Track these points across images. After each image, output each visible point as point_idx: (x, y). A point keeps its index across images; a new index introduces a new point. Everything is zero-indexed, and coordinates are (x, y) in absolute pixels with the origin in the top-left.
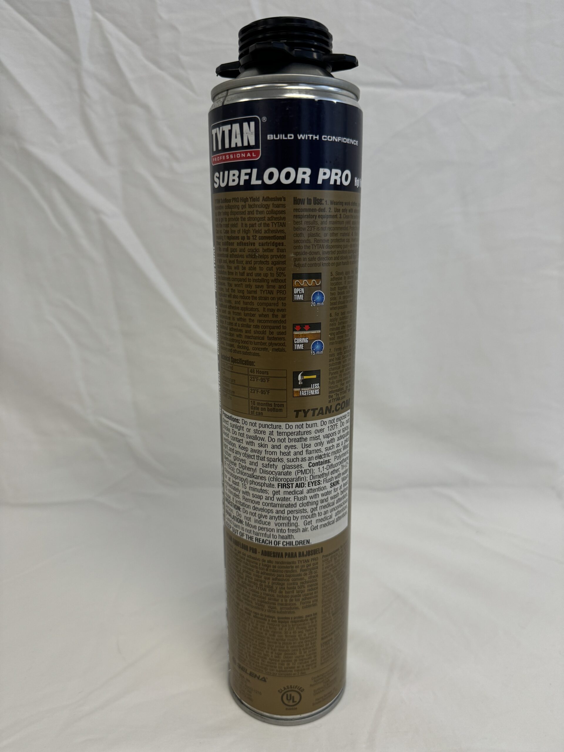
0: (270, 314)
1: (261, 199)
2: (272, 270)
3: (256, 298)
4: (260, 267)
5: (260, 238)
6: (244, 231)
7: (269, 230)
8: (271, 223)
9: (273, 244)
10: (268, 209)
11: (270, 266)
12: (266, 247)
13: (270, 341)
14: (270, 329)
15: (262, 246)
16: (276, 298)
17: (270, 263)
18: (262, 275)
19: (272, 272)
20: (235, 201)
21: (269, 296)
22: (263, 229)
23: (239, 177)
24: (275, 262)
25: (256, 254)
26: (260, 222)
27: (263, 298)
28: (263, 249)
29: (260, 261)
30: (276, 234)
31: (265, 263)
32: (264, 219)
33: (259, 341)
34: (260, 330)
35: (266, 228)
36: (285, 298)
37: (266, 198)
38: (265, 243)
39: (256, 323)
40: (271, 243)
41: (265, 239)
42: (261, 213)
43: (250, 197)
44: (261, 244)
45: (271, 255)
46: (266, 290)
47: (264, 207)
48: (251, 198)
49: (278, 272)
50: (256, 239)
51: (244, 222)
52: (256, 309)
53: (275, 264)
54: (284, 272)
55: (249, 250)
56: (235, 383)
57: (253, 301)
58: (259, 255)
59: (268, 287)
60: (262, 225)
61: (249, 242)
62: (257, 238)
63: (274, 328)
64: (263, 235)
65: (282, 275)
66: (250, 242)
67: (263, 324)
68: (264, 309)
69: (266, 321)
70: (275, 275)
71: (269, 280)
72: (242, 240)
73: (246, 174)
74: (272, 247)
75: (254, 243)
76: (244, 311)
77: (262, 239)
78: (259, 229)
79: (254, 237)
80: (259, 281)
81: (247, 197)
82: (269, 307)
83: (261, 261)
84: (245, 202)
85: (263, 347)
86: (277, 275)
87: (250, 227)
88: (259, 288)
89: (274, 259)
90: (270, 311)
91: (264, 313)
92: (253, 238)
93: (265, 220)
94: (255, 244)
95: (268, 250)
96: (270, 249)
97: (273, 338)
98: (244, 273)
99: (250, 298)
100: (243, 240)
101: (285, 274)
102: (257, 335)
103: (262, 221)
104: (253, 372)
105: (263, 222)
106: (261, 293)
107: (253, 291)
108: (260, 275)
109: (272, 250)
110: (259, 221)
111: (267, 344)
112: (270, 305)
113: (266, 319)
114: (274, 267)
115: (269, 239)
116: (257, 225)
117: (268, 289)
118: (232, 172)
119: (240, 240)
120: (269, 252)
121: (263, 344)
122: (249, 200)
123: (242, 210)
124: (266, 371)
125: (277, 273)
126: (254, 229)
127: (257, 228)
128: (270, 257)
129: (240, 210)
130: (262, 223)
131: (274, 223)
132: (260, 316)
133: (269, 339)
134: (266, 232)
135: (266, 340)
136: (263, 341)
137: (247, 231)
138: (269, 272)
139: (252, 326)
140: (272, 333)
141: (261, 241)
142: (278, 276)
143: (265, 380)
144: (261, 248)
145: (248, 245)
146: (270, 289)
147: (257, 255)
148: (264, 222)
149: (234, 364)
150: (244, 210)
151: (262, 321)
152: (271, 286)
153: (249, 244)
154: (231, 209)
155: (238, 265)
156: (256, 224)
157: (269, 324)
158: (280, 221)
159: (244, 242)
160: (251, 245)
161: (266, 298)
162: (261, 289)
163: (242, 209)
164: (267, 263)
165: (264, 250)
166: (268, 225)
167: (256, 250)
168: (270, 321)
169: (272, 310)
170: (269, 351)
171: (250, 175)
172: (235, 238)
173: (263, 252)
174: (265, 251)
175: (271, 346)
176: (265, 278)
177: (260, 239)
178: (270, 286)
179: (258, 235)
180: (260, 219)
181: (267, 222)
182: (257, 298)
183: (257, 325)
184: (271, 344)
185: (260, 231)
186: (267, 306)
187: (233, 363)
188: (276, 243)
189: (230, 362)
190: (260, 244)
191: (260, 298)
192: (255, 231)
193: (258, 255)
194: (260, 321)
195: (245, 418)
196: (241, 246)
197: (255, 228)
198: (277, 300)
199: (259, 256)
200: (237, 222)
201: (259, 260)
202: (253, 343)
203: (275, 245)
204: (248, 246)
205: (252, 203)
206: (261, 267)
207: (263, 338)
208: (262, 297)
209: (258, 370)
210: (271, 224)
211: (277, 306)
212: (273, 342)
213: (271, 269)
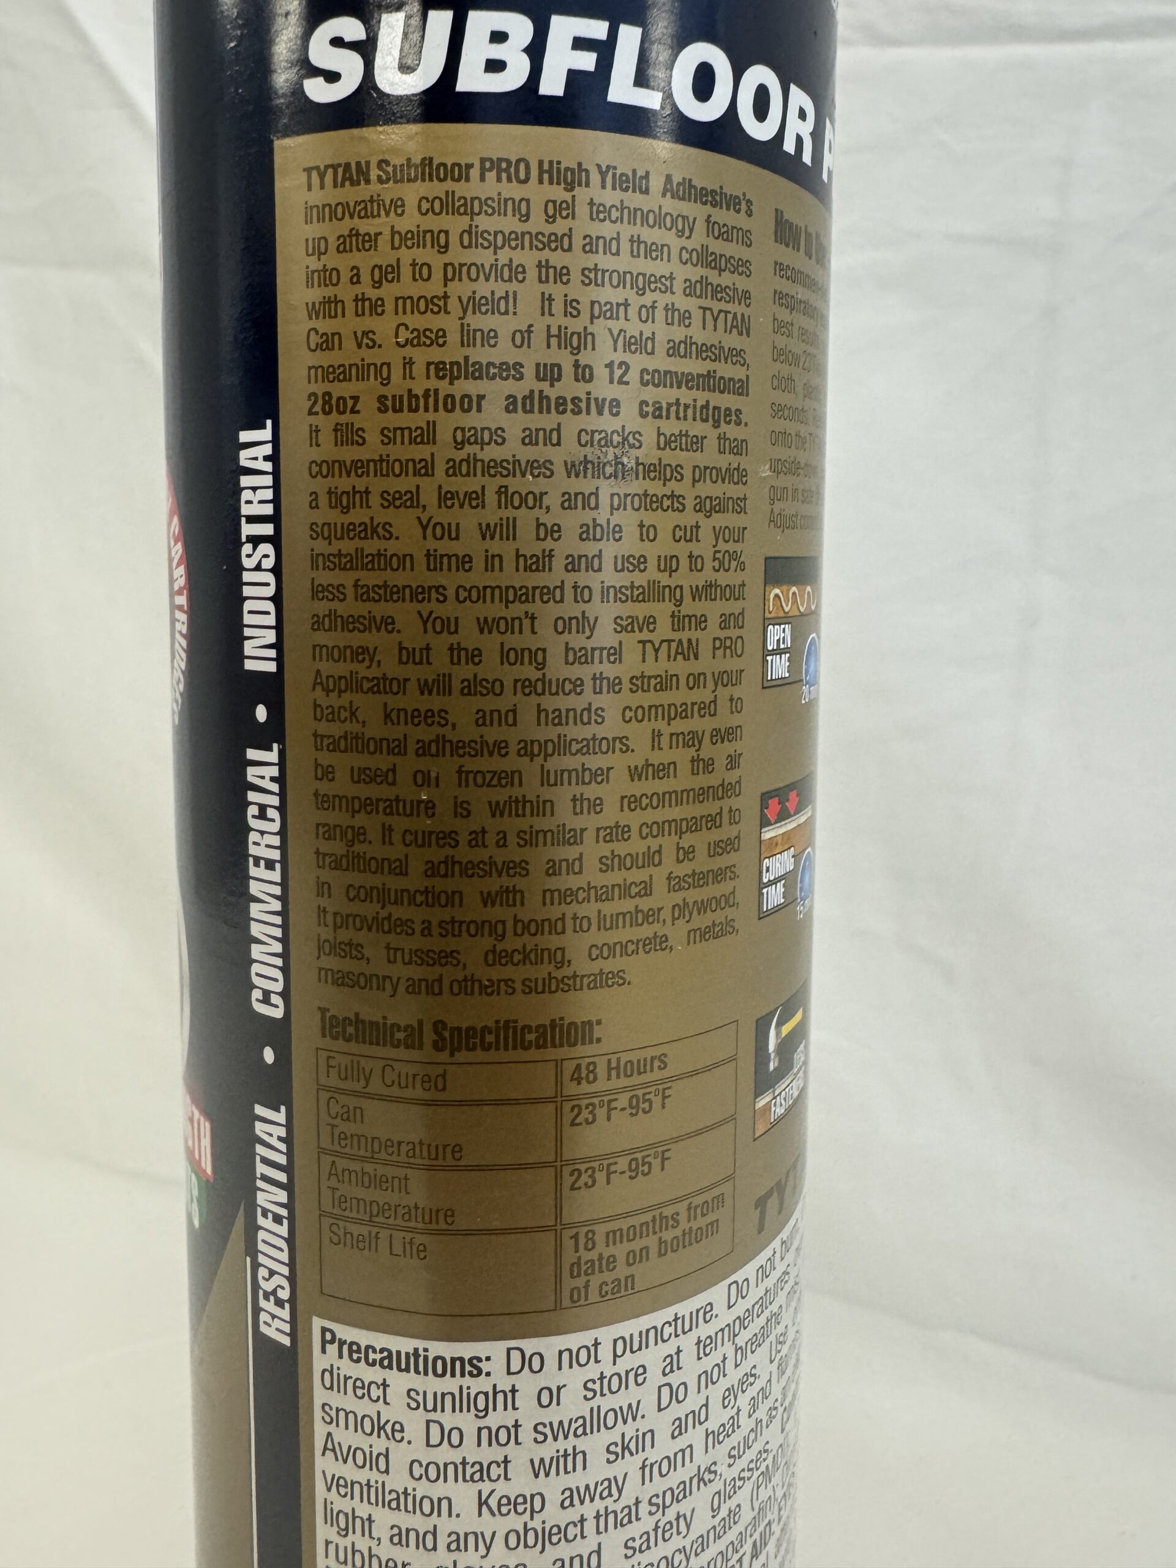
0: (683, 756)
1: (656, 183)
2: (698, 541)
3: (615, 685)
4: (641, 526)
5: (647, 377)
6: (558, 336)
7: (688, 342)
8: (700, 307)
9: (701, 414)
10: (689, 238)
11: (689, 518)
12: (670, 427)
13: (678, 898)
14: (682, 833)
15: (655, 417)
16: (709, 678)
17: (690, 503)
18: (652, 564)
19: (695, 548)
20: (504, 175)
21: (680, 667)
22: (662, 331)
23: (536, 51)
24: (708, 501)
25: (625, 460)
26: (648, 298)
27: (653, 682)
28: (659, 435)
29: (641, 492)
30: (715, 366)
31: (667, 503)
32: (668, 283)
33: (628, 905)
34: (637, 846)
35: (678, 333)
36: (742, 671)
37: (679, 184)
38: (669, 405)
39: (611, 815)
40: (695, 407)
41: (672, 386)
42: (654, 251)
43: (599, 166)
44: (650, 409)
45: (695, 467)
46: (669, 641)
47: (668, 225)
48: (607, 171)
49: (719, 552)
50: (627, 383)
51: (556, 290)
52: (614, 739)
53: (710, 511)
54: (738, 547)
55: (585, 438)
56: (463, 1163)
57: (598, 701)
58: (638, 464)
59: (678, 622)
60: (660, 314)
61: (583, 397)
62: (633, 376)
63: (695, 825)
64: (661, 362)
65: (734, 564)
66: (592, 396)
67: (650, 816)
68: (656, 735)
69: (661, 800)
70: (709, 564)
71: (681, 587)
72: (545, 386)
73: (580, 43)
74: (698, 429)
75: (615, 403)
76: (539, 760)
77: (657, 386)
78: (641, 334)
79: (618, 373)
80: (636, 593)
81: (580, 164)
82: (679, 726)
83: (646, 495)
84: (570, 187)
85: (645, 931)
86: (716, 564)
87: (592, 317)
88: (633, 631)
89: (706, 489)
90: (681, 744)
91: (656, 758)
92: (612, 373)
93: (673, 293)
94: (618, 405)
95: (684, 438)
96: (691, 433)
97: (690, 880)
98: (551, 556)
99: (582, 684)
100: (552, 385)
101: (742, 559)
102: (616, 877)
103: (656, 296)
104: (591, 1077)
105: (663, 300)
106: (644, 655)
107: (602, 649)
108: (639, 563)
109: (696, 444)
110: (642, 292)
111: (666, 914)
112: (684, 712)
113: (661, 786)
114: (707, 526)
115: (688, 388)
116: (632, 312)
117: (676, 636)
118: (479, 22)
119: (529, 383)
120: (687, 450)
121: (646, 917)
122: (595, 178)
123: (548, 229)
124: (656, 1052)
125: (717, 555)
126: (615, 333)
127: (633, 328)
128: (687, 473)
129: (537, 223)
130: (660, 306)
131: (710, 309)
132: (635, 774)
133: (675, 883)
134: (673, 350)
135: (662, 898)
136: (645, 904)
137: (575, 338)
138: (682, 550)
139: (588, 837)
140: (688, 854)
141: (651, 394)
142: (718, 571)
143: (650, 1101)
144: (648, 430)
145: (577, 412)
146: (684, 636)
147: (629, 462)
148: (668, 298)
149: (454, 1060)
150: (560, 226)
151: (645, 801)
152: (690, 617)
153: (583, 405)
154: (467, 218)
155: (510, 513)
156: (626, 304)
157: (675, 813)
158: (729, 307)
159: (553, 393)
160: (600, 413)
161: (665, 683)
162: (645, 635)
163: (551, 219)
164: (676, 505)
165: (662, 439)
166: (685, 318)
167: (625, 439)
168: (677, 797)
169: (693, 740)
170: (671, 948)
171: (605, 50)
172: (492, 371)
173: (659, 448)
174: (667, 443)
175: (681, 922)
176: (664, 579)
177: (644, 384)
178: (684, 617)
179: (638, 362)
180: (650, 282)
181: (682, 302)
182: (620, 683)
183: (617, 826)
184: (681, 910)
185: (650, 343)
186: (670, 719)
187: (452, 1055)
188: (715, 408)
189: (427, 1052)
190: (645, 409)
191: (640, 683)
192: (621, 338)
193: (633, 463)
194: (632, 802)
195: (524, 1337)
196: (531, 411)
197: (621, 323)
198: (710, 685)
199: (641, 468)
200: (514, 286)
201: (636, 486)
202: (594, 921)
203: (710, 419)
204: (580, 412)
205: (610, 197)
206: (646, 523)
207: (645, 888)
208: (650, 678)
209: (619, 1059)
210: (697, 315)
211: (710, 715)
212: (693, 895)
213: (691, 534)
